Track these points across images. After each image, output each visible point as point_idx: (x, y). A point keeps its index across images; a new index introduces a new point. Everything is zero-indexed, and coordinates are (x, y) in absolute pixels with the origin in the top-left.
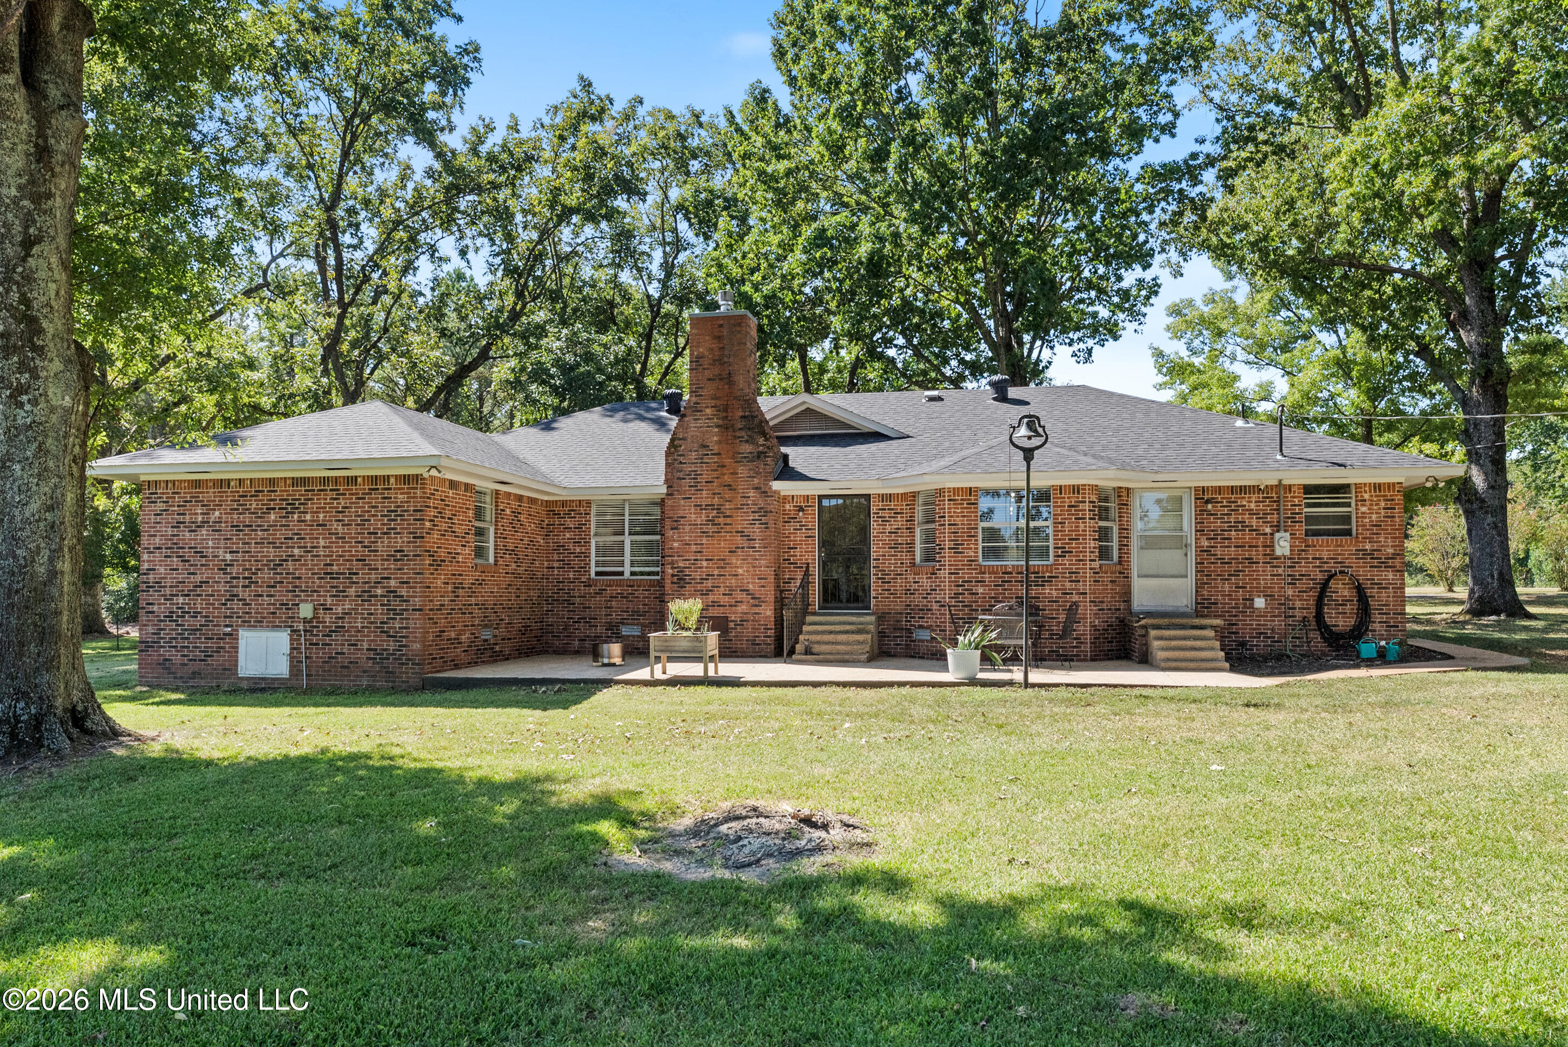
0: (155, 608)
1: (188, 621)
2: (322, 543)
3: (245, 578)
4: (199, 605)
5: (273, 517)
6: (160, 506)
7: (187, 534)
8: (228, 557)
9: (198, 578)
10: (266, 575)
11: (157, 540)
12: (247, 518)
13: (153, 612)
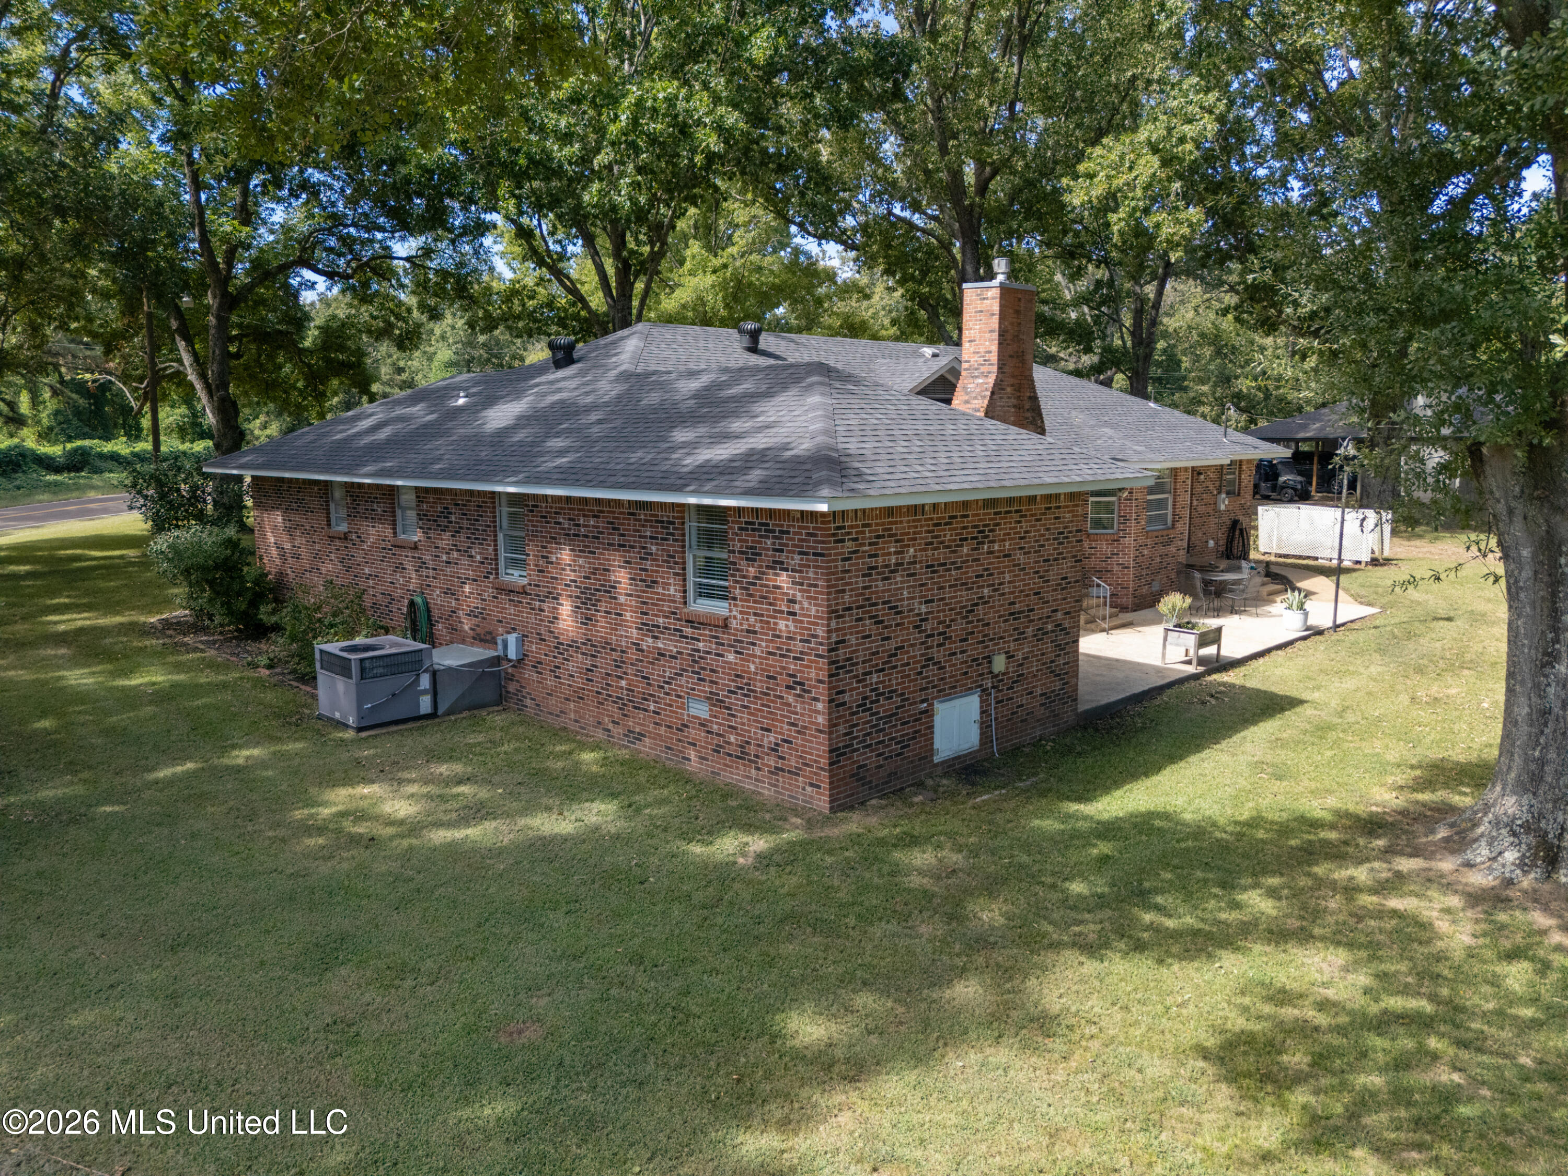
0: (847, 697)
1: (884, 706)
2: (1007, 579)
3: (940, 634)
4: (895, 681)
5: (965, 550)
6: (849, 546)
7: (880, 583)
8: (924, 609)
9: (893, 644)
10: (959, 626)
11: (847, 598)
12: (941, 554)
13: (844, 704)
